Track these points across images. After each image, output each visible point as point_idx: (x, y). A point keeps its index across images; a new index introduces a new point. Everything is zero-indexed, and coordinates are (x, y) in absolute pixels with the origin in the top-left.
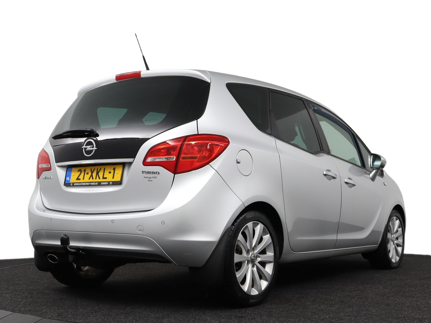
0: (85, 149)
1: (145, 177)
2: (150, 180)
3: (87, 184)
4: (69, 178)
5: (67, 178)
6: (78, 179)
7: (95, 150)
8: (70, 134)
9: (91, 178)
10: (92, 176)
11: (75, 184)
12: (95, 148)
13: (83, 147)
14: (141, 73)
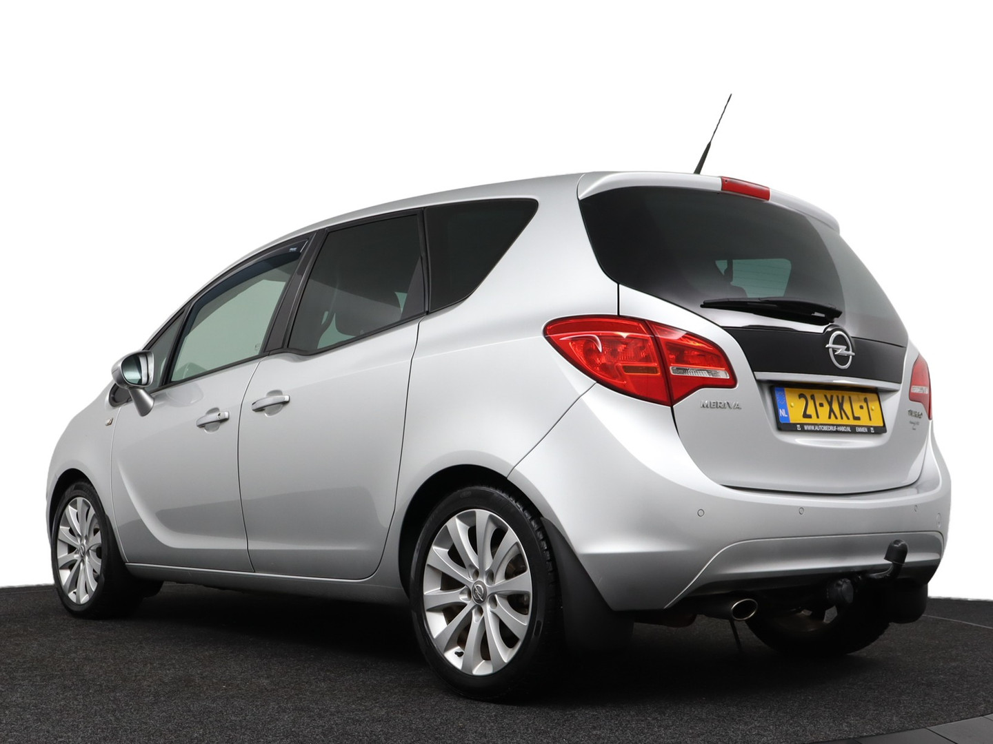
0: (834, 351)
1: (911, 421)
2: (914, 427)
3: (831, 428)
4: (784, 410)
5: (779, 411)
6: (805, 414)
7: (853, 357)
8: (775, 305)
9: (832, 414)
10: (831, 411)
11: (806, 428)
12: (852, 353)
13: (827, 346)
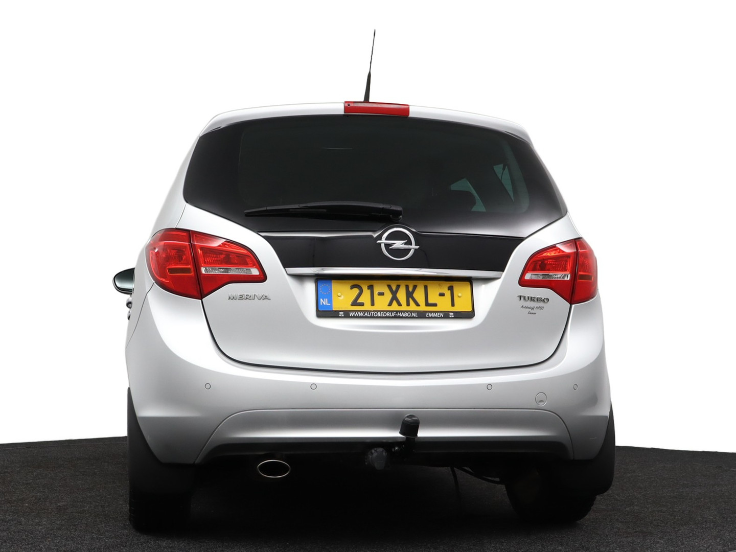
0: (387, 246)
1: (524, 306)
2: (532, 312)
4: (327, 299)
5: (321, 300)
6: (355, 303)
7: (415, 250)
10: (394, 298)
12: (414, 246)
13: (379, 242)
14: (411, 109)
